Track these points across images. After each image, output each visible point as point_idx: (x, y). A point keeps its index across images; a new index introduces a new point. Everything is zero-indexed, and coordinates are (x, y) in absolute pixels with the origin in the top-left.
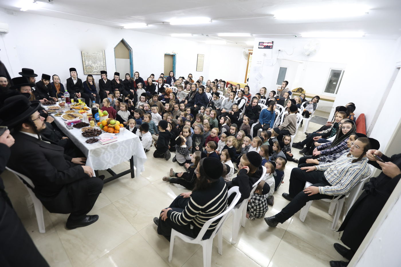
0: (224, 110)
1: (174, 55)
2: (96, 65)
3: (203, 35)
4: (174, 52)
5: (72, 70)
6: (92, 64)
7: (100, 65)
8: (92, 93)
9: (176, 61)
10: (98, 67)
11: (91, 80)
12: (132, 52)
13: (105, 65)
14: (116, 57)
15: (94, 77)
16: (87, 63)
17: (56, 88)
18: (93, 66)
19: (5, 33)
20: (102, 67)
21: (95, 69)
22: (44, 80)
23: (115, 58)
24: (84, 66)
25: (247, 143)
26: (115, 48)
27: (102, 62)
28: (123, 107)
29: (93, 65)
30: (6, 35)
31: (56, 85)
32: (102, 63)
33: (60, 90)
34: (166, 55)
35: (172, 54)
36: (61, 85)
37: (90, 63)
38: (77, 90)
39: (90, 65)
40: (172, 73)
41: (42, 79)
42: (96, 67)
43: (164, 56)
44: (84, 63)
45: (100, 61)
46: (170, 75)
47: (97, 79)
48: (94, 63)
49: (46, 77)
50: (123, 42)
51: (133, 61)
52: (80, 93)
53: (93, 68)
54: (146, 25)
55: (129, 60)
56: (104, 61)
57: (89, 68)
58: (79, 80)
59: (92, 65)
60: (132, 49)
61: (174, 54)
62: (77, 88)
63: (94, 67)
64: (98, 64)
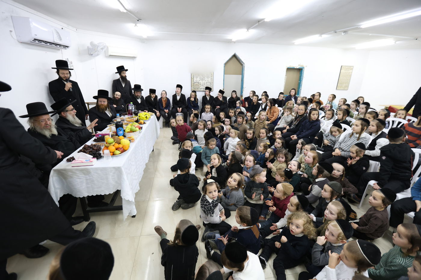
0: (337, 152)
1: (302, 69)
2: (204, 81)
4: (302, 64)
6: (199, 81)
7: (207, 82)
8: (193, 109)
9: (303, 76)
10: (205, 84)
12: (244, 67)
13: (212, 82)
14: (225, 73)
16: (195, 79)
17: (163, 102)
18: (200, 83)
20: (209, 83)
21: (202, 86)
23: (224, 74)
24: (193, 82)
26: (226, 64)
27: (210, 78)
28: (201, 125)
29: (201, 82)
31: (163, 100)
32: (210, 80)
33: (166, 104)
34: (289, 69)
35: (298, 67)
37: (198, 79)
38: (179, 105)
39: (198, 82)
40: (293, 91)
42: (203, 84)
43: (285, 70)
44: (192, 80)
45: (208, 78)
46: (291, 93)
48: (202, 80)
50: (235, 56)
51: (244, 77)
52: (181, 109)
53: (200, 85)
54: (247, 30)
55: (241, 76)
56: (212, 77)
57: (196, 85)
58: (183, 96)
59: (199, 82)
60: (244, 64)
61: (302, 68)
62: (180, 103)
63: (201, 83)
64: (205, 81)
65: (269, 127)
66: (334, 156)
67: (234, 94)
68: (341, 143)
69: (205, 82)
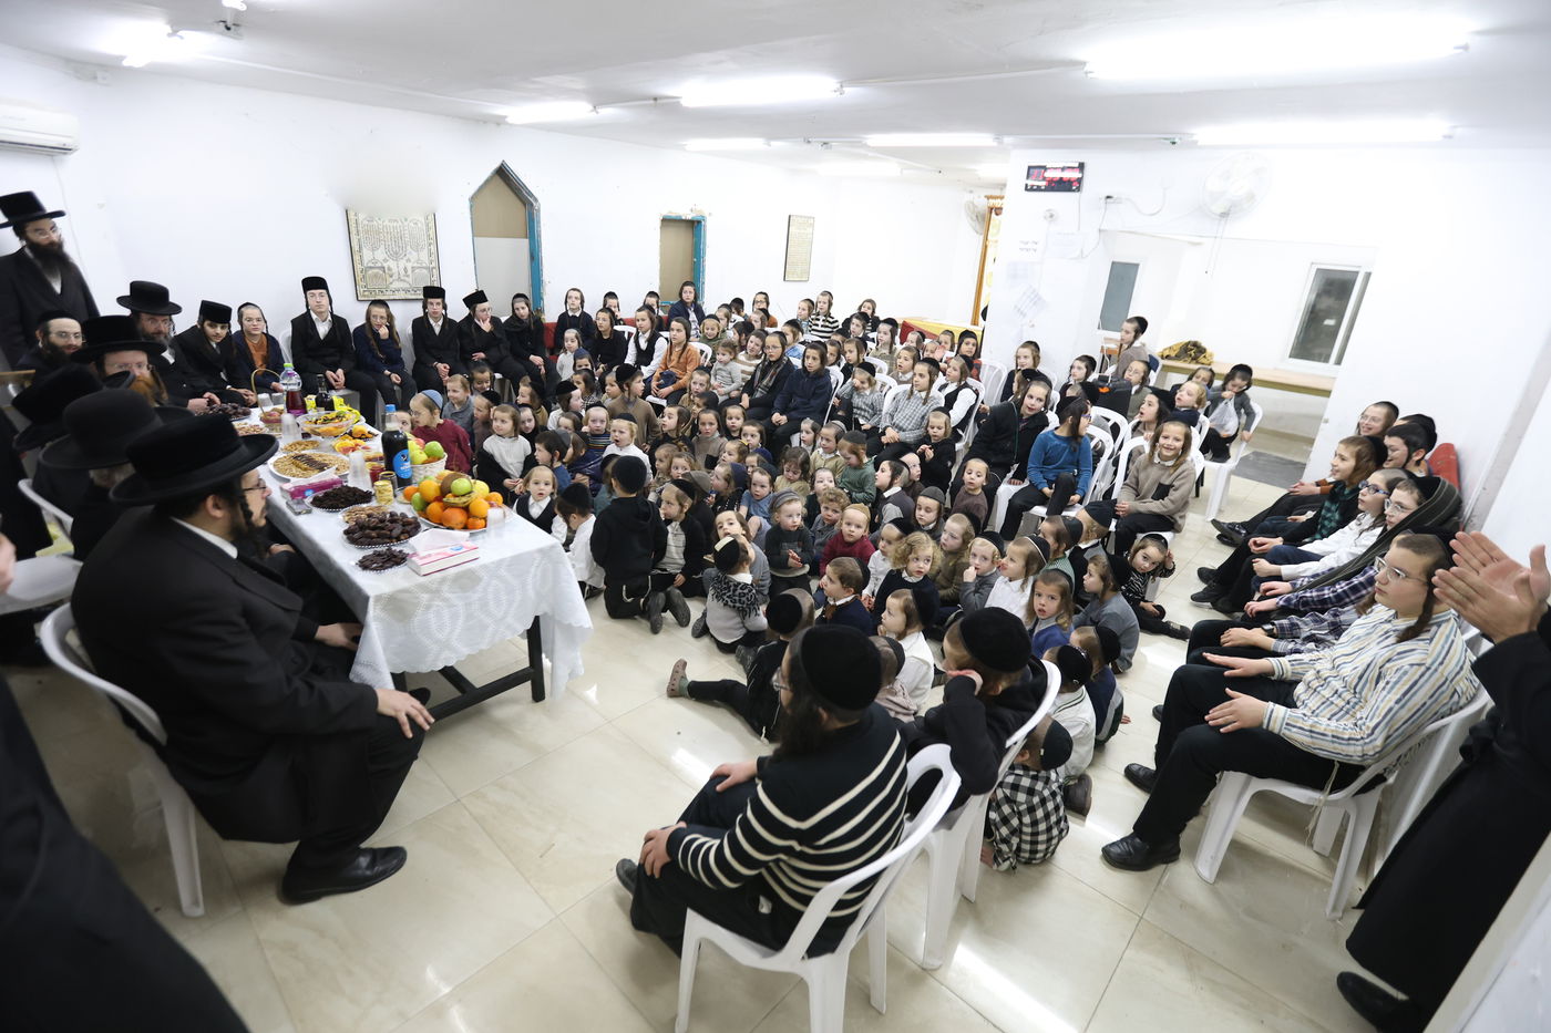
0: (891, 435)
1: (699, 222)
2: (402, 263)
3: (809, 142)
4: (698, 208)
5: (313, 284)
6: (386, 261)
7: (415, 265)
8: (387, 372)
9: (705, 244)
10: (409, 272)
11: (382, 317)
12: (539, 211)
13: (434, 264)
14: (477, 232)
15: (395, 308)
16: (367, 255)
17: (253, 352)
18: (389, 269)
19: (65, 150)
20: (425, 271)
21: (399, 279)
22: (206, 323)
23: (475, 234)
24: (358, 267)
25: (985, 565)
26: (472, 199)
27: (426, 251)
28: (503, 421)
29: (391, 264)
30: (71, 158)
31: (252, 343)
32: (424, 256)
33: (266, 360)
34: (667, 222)
35: (689, 217)
36: (272, 342)
37: (380, 255)
38: (329, 360)
39: (379, 264)
40: (688, 288)
41: (201, 321)
42: (402, 272)
43: (658, 223)
44: (356, 258)
45: (417, 249)
47: (405, 316)
48: (396, 256)
49: (213, 312)
50: (502, 173)
51: (539, 246)
52: (340, 372)
53: (391, 276)
54: (591, 107)
55: (526, 242)
56: (433, 248)
57: (376, 275)
58: (339, 323)
59: (385, 265)
60: (536, 200)
61: (699, 218)
62: (332, 350)
63: (395, 270)
64: (409, 260)
65: (704, 400)
66: (888, 444)
67: (520, 304)
68: (892, 417)
69: (409, 266)
